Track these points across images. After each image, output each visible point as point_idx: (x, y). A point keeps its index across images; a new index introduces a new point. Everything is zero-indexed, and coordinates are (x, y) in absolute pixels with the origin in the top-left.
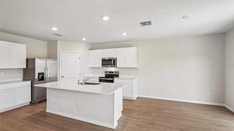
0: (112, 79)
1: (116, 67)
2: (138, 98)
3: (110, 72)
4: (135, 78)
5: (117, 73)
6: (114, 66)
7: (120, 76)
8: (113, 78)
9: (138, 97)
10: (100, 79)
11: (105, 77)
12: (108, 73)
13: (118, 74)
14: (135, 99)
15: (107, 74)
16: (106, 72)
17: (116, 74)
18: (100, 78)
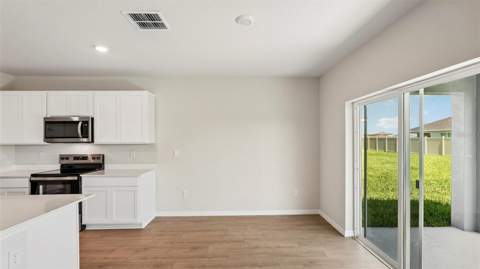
0: (76, 178)
1: (93, 141)
2: (157, 220)
3: (76, 158)
4: (148, 171)
5: (98, 158)
6: (85, 140)
7: (106, 166)
8: (78, 176)
9: (156, 218)
10: (33, 179)
11: (59, 172)
12: (71, 161)
13: (101, 162)
14: (143, 227)
15: (65, 162)
16: (62, 158)
17: (97, 161)
18: (33, 175)
